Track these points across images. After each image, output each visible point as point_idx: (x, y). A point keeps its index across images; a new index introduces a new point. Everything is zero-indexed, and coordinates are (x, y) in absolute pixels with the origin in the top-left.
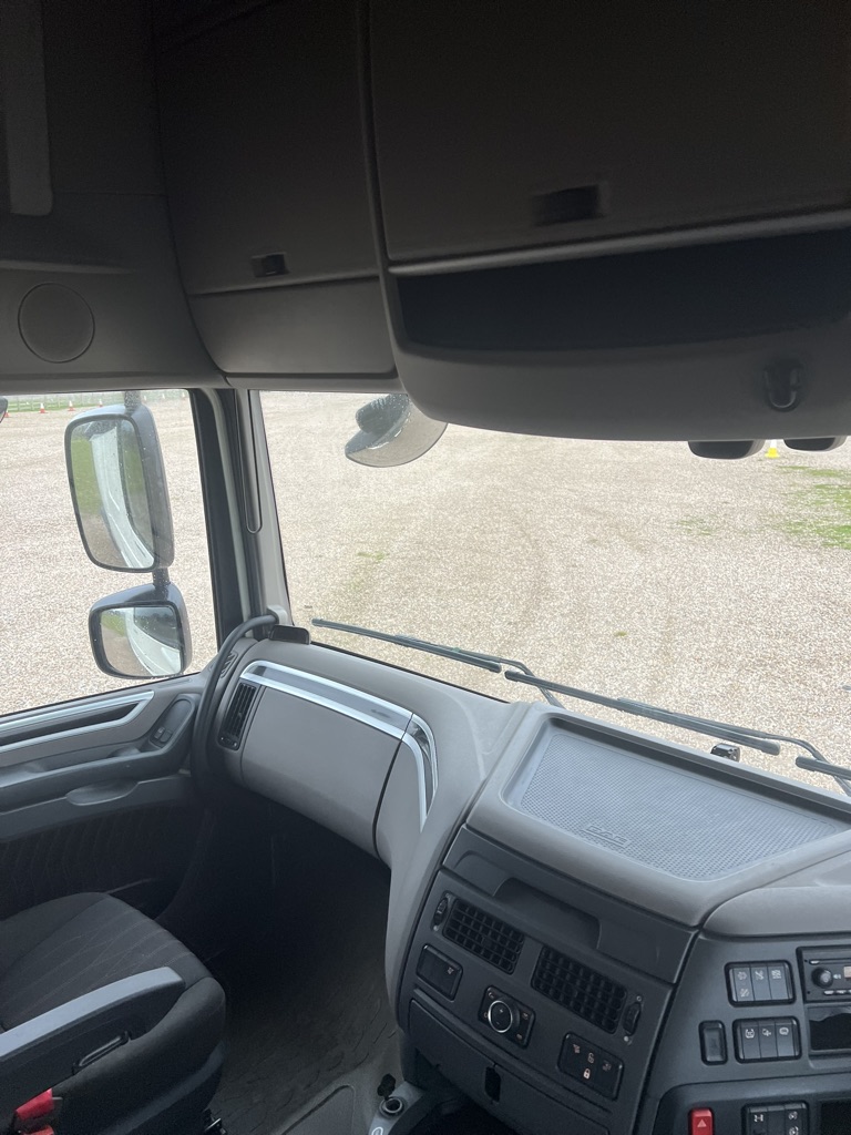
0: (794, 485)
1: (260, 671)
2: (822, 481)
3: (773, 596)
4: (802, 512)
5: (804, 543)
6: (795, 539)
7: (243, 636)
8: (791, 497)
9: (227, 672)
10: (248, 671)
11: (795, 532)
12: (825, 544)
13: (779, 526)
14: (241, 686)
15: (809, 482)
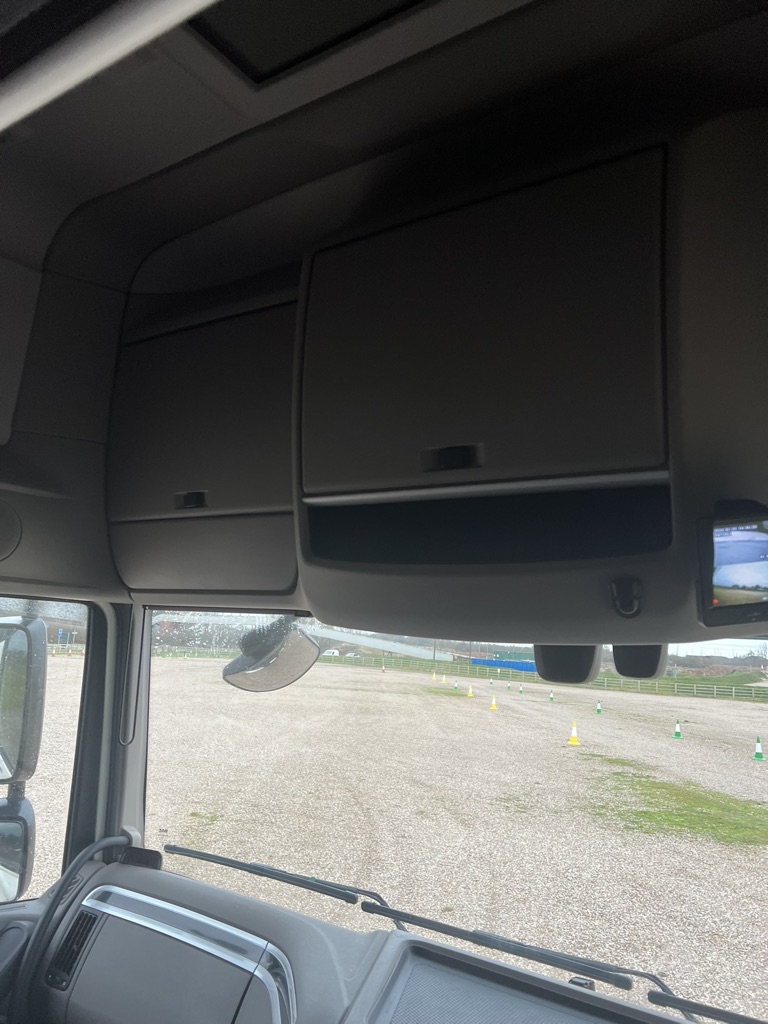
0: (594, 771)
1: (104, 897)
2: (618, 769)
3: (586, 875)
4: (605, 796)
5: (608, 825)
6: (600, 821)
7: (92, 859)
8: (593, 782)
9: (68, 898)
10: (92, 897)
11: (600, 814)
12: (627, 827)
13: (585, 807)
14: (82, 914)
15: (606, 769)
